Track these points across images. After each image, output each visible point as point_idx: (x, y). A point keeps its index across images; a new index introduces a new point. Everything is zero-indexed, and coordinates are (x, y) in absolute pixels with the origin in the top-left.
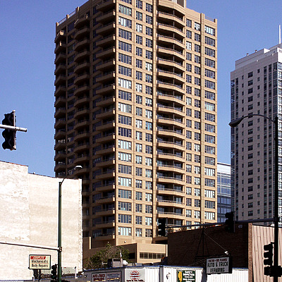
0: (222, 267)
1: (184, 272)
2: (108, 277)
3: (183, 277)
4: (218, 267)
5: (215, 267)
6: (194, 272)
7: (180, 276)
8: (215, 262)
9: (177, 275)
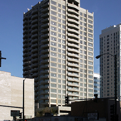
0: (95, 117)
2: (45, 120)
4: (93, 117)
5: (91, 117)
7: (76, 120)
8: (91, 115)
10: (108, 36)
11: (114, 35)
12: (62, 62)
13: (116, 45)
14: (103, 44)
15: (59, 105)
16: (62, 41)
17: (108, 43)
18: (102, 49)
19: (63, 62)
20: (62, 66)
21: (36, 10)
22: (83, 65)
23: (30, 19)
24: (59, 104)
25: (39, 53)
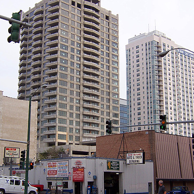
0: (138, 159)
1: (111, 162)
2: (59, 165)
3: (111, 165)
4: (135, 159)
5: (133, 159)
6: (118, 163)
7: (109, 165)
8: (133, 156)
9: (107, 164)
10: (137, 47)
11: (146, 45)
12: (75, 80)
13: (148, 59)
14: (131, 58)
15: (69, 144)
16: (75, 51)
17: (138, 56)
18: (130, 64)
19: (77, 80)
20: (75, 86)
21: (41, 9)
22: (105, 85)
23: (31, 20)
24: (70, 142)
25: (42, 67)
